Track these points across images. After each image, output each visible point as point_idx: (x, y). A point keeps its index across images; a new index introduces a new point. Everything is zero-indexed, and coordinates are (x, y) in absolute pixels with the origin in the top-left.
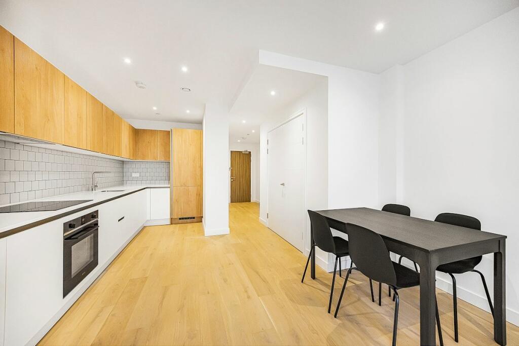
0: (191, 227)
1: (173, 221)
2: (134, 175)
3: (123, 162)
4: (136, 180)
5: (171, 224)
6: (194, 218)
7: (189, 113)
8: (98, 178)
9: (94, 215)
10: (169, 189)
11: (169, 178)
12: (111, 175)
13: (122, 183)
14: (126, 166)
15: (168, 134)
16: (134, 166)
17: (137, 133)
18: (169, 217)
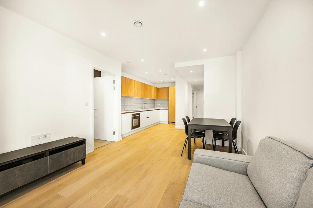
2: (158, 105)
5: (168, 124)
7: (173, 80)
10: (167, 110)
11: (168, 106)
14: (156, 102)
15: (167, 88)
17: (157, 89)
18: (167, 121)
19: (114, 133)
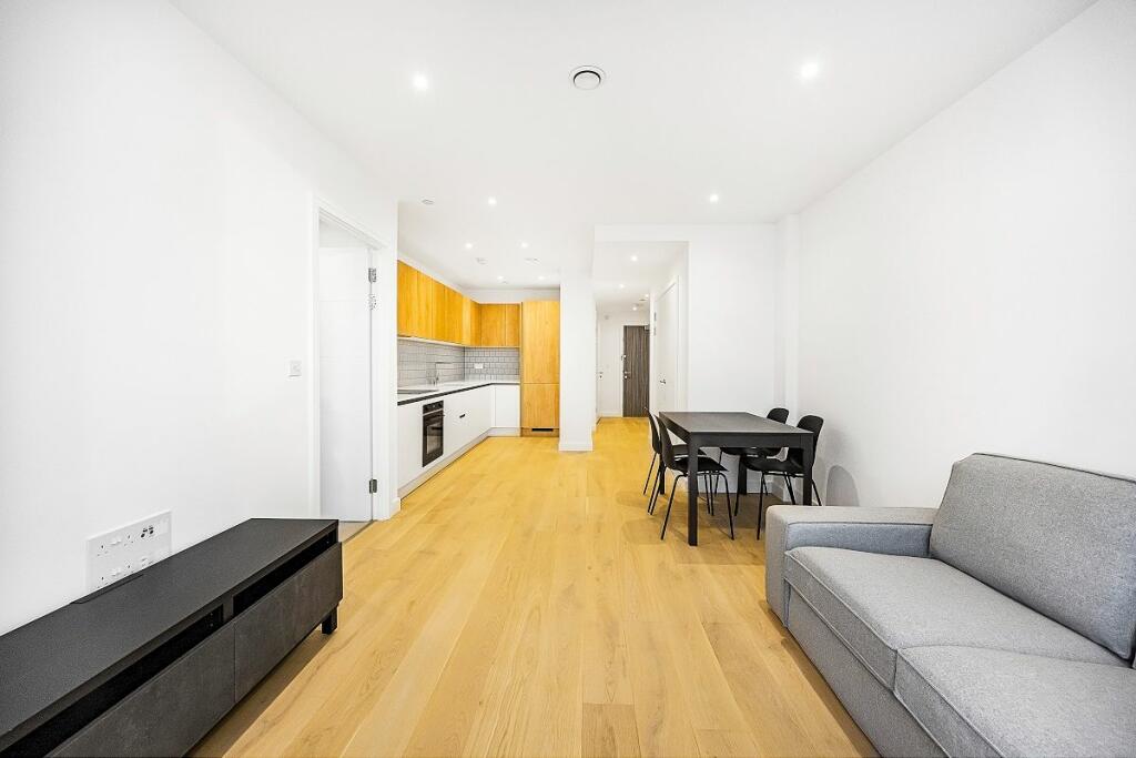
0: (544, 442)
1: (523, 432)
2: (478, 366)
3: (464, 349)
4: (480, 372)
5: (522, 436)
6: (551, 430)
7: (543, 279)
8: (441, 370)
9: (440, 405)
10: (518, 387)
11: (518, 372)
12: (451, 366)
13: (462, 377)
14: (467, 354)
15: (518, 308)
16: (476, 354)
17: (480, 309)
18: (519, 426)
19: (373, 486)
